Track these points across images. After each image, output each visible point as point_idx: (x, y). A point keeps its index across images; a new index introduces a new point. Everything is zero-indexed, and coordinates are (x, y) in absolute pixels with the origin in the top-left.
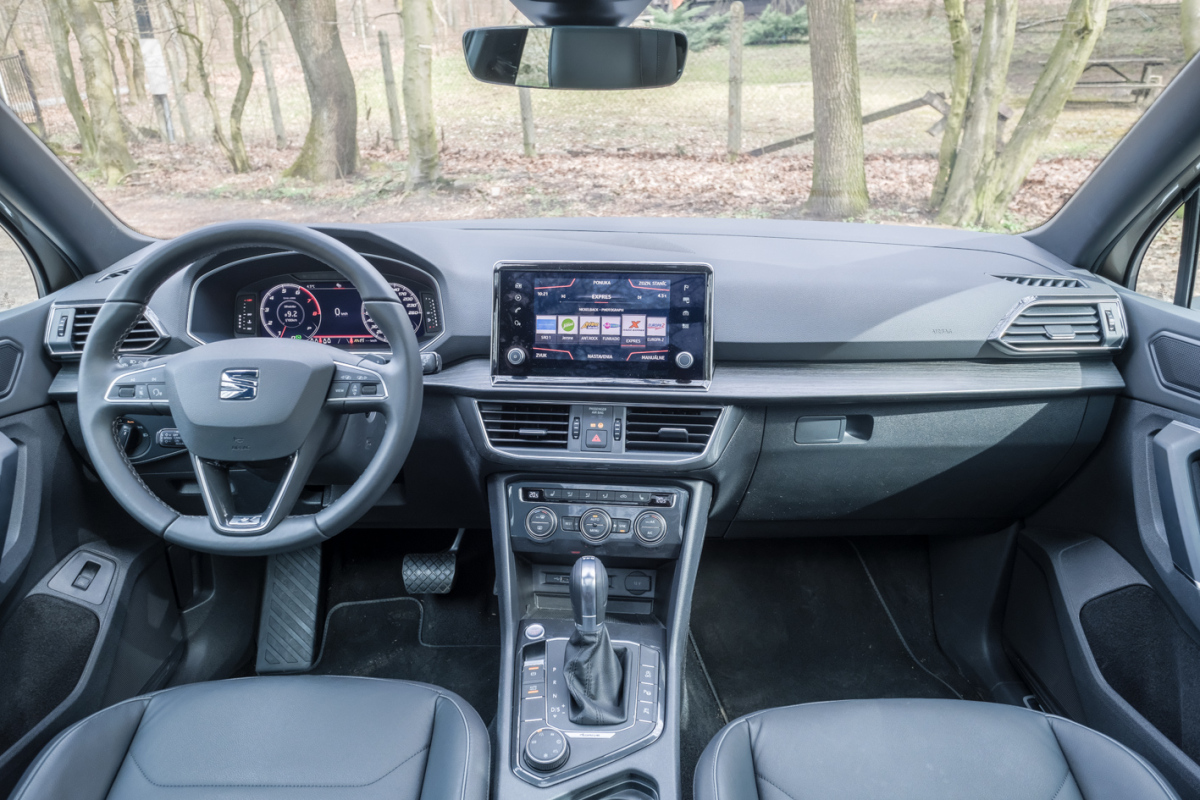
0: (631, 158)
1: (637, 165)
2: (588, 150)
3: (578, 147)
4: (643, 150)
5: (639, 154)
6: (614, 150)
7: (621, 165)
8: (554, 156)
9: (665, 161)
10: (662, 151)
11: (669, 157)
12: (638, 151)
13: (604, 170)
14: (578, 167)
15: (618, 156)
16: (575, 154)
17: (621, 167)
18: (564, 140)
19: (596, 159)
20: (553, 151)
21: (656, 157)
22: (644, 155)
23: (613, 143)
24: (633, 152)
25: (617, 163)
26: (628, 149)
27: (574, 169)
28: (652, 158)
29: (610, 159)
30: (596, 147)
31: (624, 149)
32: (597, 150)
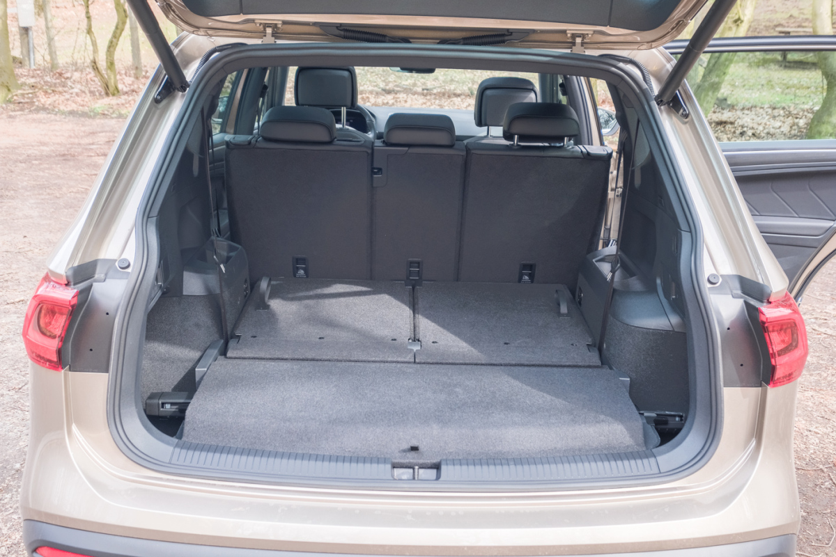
0: (433, 96)
1: (437, 102)
2: (398, 89)
3: (390, 86)
4: (443, 90)
5: (440, 93)
6: (419, 90)
7: (425, 101)
8: (371, 92)
9: (459, 99)
10: (458, 92)
11: (463, 97)
12: (439, 91)
13: (411, 105)
14: (391, 102)
15: (423, 94)
16: (389, 92)
17: (425, 103)
18: (379, 80)
19: (405, 95)
20: (370, 88)
21: (453, 96)
22: (444, 94)
23: (419, 84)
24: (435, 91)
25: (421, 100)
26: (432, 89)
27: (388, 103)
28: (449, 97)
29: (416, 96)
30: (405, 87)
31: (427, 90)
32: (405, 89)
